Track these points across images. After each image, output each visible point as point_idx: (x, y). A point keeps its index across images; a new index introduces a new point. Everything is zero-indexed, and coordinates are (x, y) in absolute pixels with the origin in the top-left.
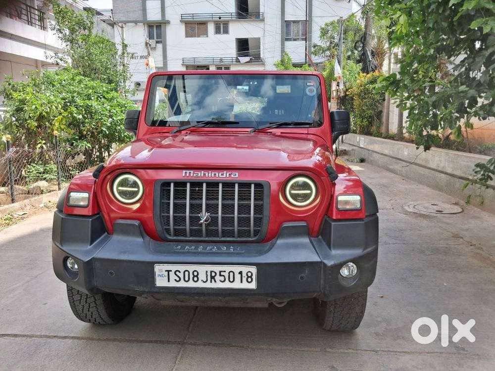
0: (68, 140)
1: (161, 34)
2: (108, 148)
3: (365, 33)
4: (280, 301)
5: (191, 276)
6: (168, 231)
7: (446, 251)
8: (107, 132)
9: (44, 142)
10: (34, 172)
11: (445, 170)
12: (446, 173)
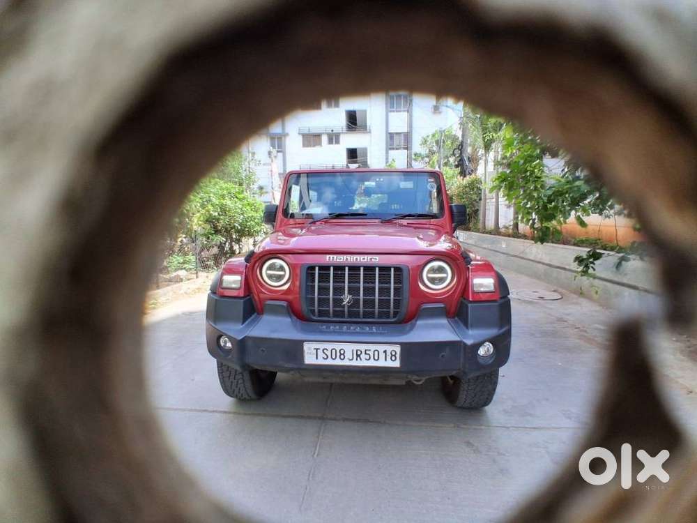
0: (205, 235)
1: (281, 145)
2: (238, 241)
3: (462, 142)
4: (418, 378)
5: (338, 354)
6: (313, 312)
7: (554, 334)
8: (239, 228)
9: (184, 236)
10: (176, 262)
11: (541, 261)
12: (543, 264)
